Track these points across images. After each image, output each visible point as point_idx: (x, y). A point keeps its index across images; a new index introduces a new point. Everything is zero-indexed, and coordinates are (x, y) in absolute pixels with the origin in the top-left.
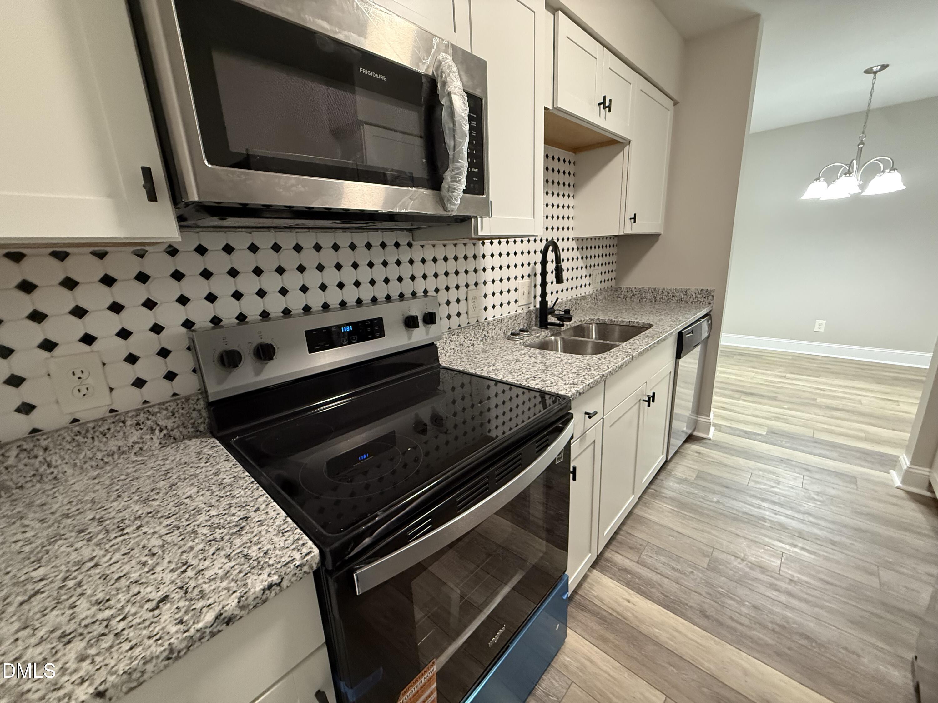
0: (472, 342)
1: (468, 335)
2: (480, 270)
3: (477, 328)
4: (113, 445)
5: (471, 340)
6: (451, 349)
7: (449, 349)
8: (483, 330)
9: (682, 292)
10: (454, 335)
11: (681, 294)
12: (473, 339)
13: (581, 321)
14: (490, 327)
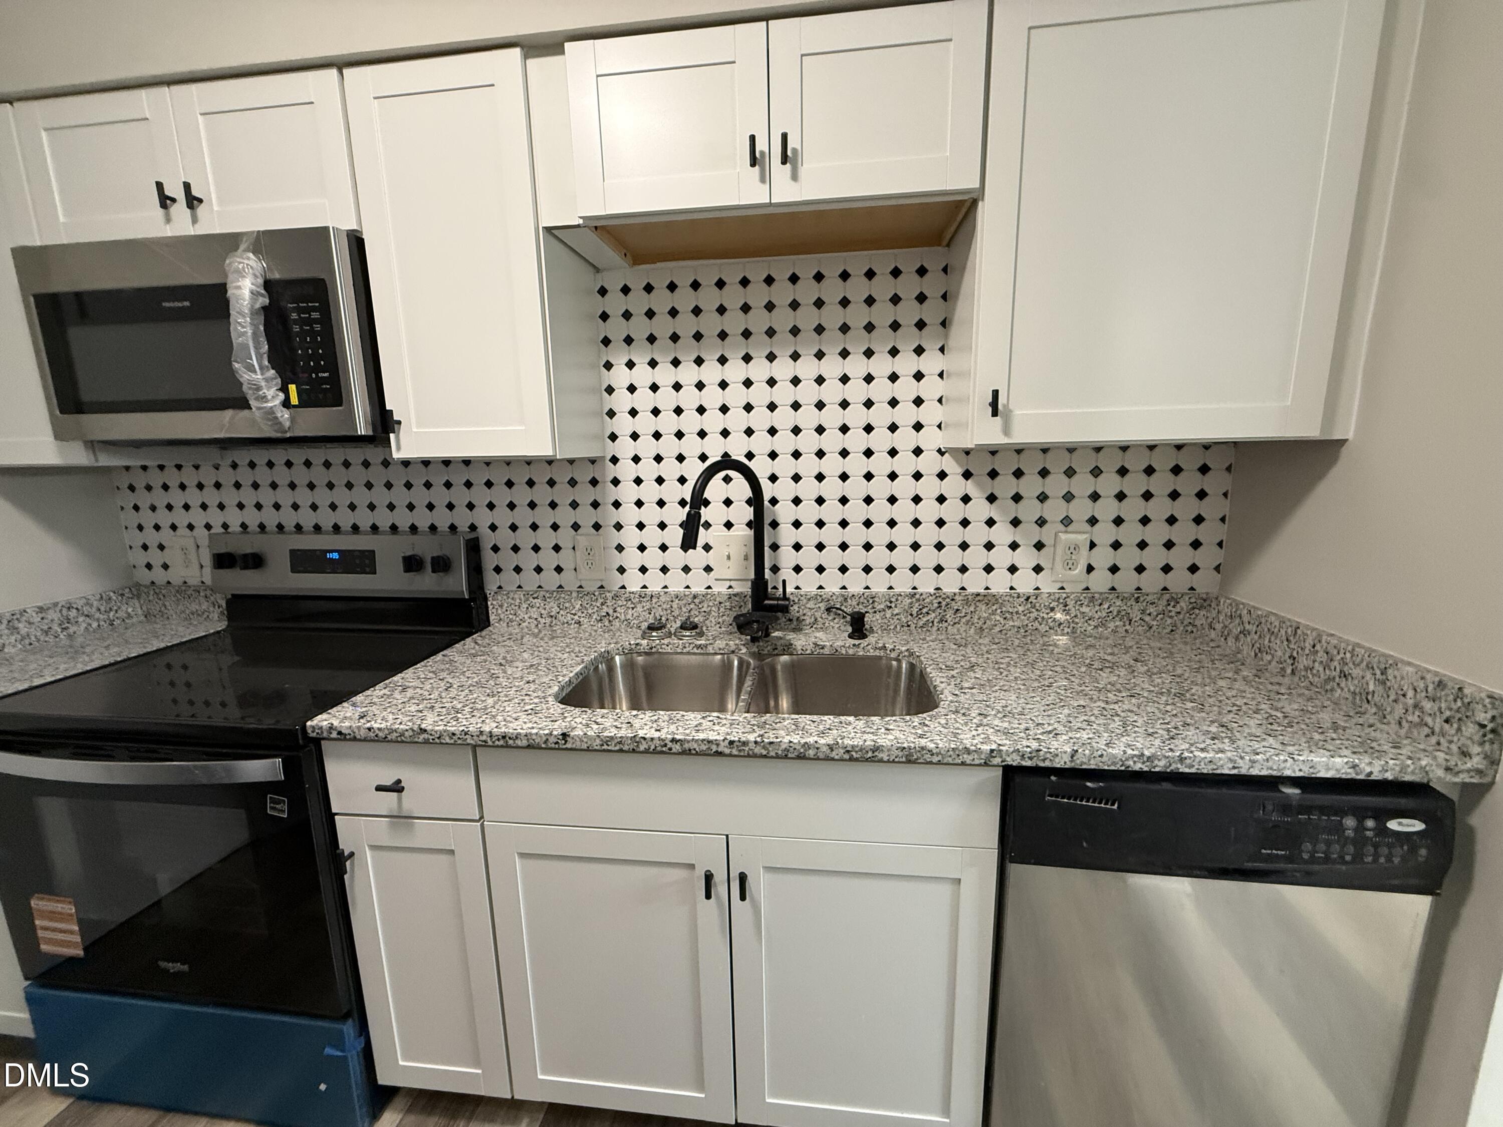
0: (576, 617)
1: (567, 605)
2: (605, 504)
3: (587, 598)
4: (194, 607)
5: (575, 615)
6: (530, 618)
7: (526, 617)
8: (602, 604)
9: (1370, 667)
10: (537, 598)
11: (1368, 675)
12: (579, 614)
13: (884, 648)
14: (620, 603)
